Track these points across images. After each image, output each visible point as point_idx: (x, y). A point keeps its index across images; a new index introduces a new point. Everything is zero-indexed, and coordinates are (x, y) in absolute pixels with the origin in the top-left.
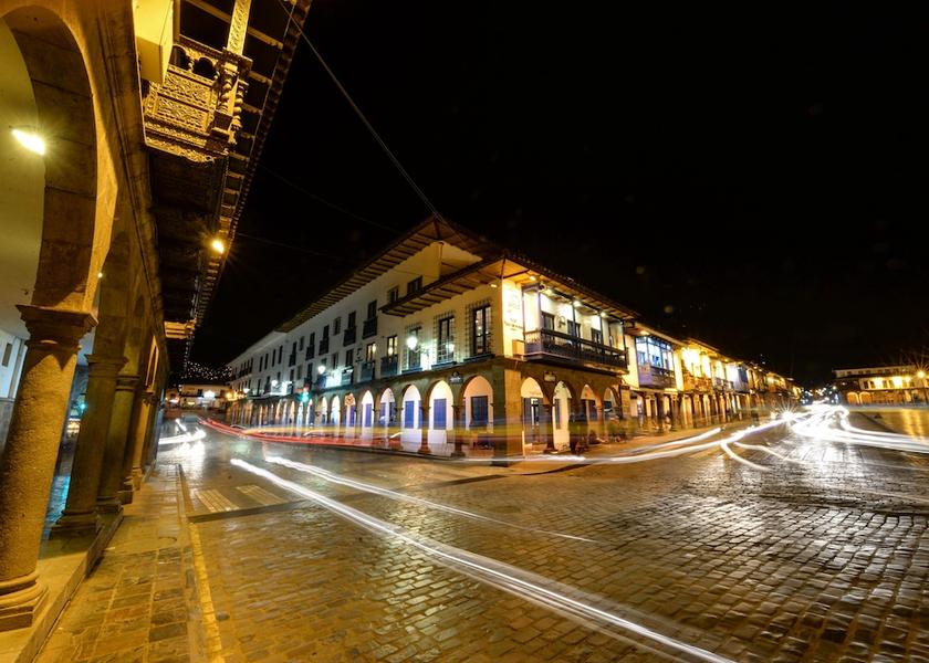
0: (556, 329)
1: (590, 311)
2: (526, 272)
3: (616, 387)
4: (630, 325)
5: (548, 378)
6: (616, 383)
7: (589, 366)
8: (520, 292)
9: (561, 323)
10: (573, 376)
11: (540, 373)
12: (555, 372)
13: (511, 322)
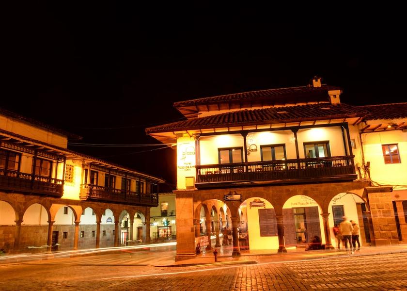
3: (360, 192)
6: (359, 188)
9: (250, 151)
11: (219, 195)
12: (242, 192)
13: (185, 166)
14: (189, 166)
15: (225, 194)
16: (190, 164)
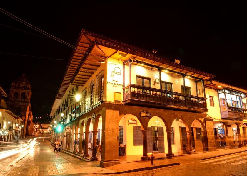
0: (152, 86)
1: (179, 76)
2: (116, 52)
3: (202, 120)
4: (209, 82)
5: (143, 114)
6: (202, 117)
7: (172, 106)
8: (122, 65)
9: (155, 82)
10: (166, 113)
11: (137, 111)
12: (151, 111)
13: (113, 83)
14: (117, 83)
15: (141, 111)
16: (117, 82)
